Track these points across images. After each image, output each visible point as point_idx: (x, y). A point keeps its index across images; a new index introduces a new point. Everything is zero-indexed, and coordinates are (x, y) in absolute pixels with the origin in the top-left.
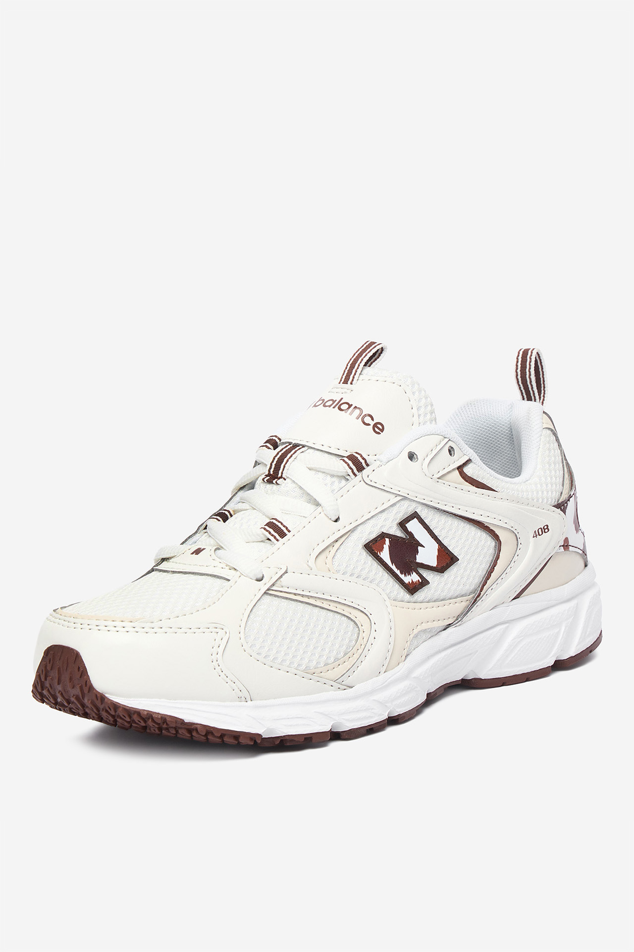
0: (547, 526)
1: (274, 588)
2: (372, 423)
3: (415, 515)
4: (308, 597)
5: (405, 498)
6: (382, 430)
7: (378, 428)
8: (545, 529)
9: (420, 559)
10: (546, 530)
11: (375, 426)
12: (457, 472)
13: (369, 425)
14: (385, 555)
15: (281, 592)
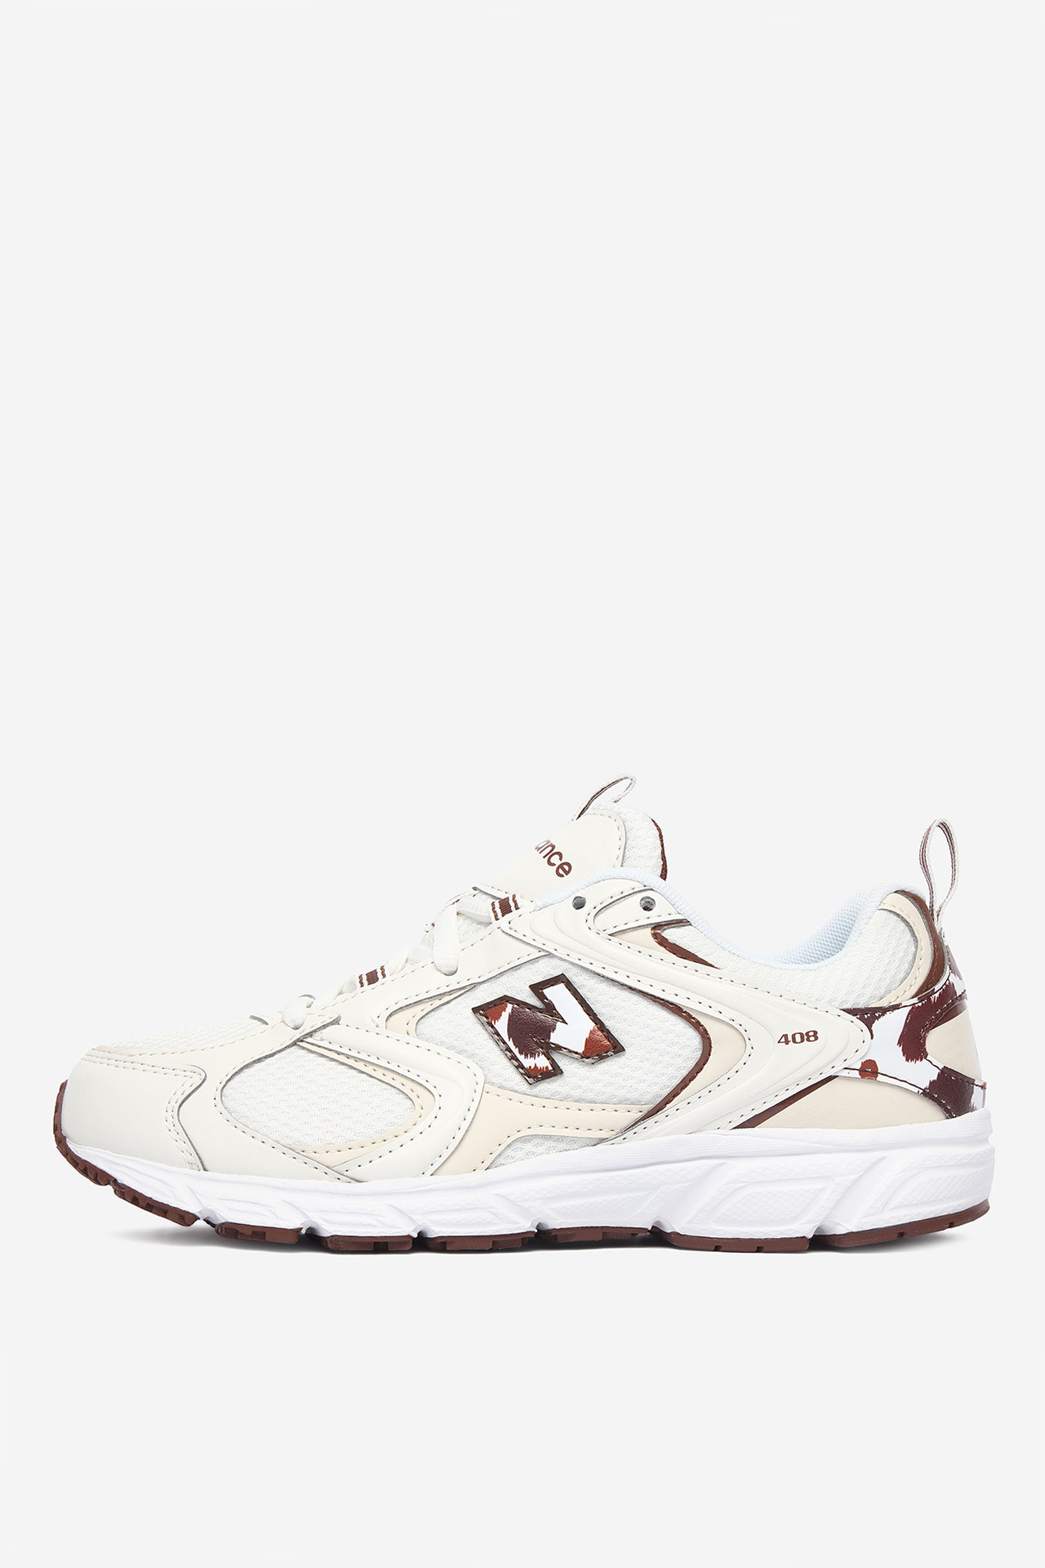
0: (815, 1032)
1: (308, 1040)
2: (558, 863)
3: (561, 979)
4: (357, 1059)
5: (549, 955)
6: (567, 873)
7: (564, 870)
8: (811, 1036)
9: (555, 1038)
10: (812, 1038)
11: (561, 866)
12: (649, 931)
13: (554, 865)
14: (502, 1025)
15: (320, 1047)
